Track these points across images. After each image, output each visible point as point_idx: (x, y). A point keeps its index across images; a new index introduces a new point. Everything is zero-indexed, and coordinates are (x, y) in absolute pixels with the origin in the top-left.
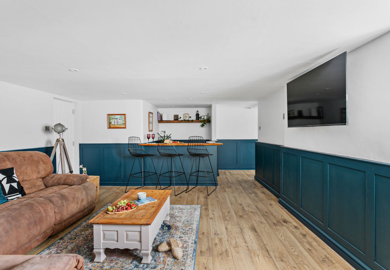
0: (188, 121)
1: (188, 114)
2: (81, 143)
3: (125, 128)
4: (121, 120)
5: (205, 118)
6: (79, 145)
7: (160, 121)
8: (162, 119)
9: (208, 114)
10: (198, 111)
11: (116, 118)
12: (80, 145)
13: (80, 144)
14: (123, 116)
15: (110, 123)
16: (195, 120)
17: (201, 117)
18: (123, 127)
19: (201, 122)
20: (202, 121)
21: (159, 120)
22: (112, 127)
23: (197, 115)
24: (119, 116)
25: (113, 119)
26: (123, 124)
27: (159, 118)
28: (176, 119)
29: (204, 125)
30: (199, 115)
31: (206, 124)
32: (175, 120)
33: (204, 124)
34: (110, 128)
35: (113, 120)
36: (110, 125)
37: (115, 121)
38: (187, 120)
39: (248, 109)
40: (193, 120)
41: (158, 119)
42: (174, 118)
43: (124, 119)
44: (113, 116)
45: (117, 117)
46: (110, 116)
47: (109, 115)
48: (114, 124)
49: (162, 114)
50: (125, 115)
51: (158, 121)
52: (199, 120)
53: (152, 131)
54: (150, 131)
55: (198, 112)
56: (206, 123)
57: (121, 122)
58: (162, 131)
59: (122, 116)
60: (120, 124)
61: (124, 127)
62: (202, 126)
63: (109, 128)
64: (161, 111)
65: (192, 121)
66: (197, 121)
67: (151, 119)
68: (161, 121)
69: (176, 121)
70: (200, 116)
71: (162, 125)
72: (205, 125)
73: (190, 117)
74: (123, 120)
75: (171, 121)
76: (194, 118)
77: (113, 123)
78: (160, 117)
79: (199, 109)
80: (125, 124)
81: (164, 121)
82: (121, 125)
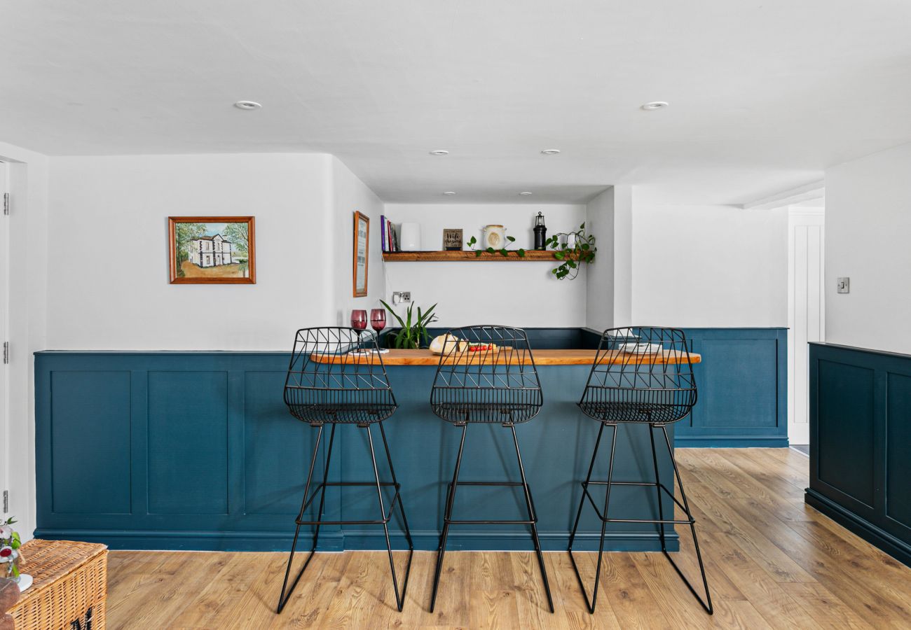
0: (504, 255)
1: (501, 226)
2: (44, 347)
3: (250, 281)
4: (234, 247)
5: (572, 242)
6: (34, 357)
7: (390, 252)
8: (397, 245)
9: (582, 227)
10: (540, 216)
11: (207, 234)
12: (39, 356)
13: (37, 355)
14: (241, 228)
15: (179, 259)
16: (528, 251)
17: (555, 238)
18: (240, 275)
19: (554, 257)
20: (558, 255)
21: (387, 249)
22: (188, 275)
23: (539, 230)
24: (221, 228)
25: (194, 239)
26: (241, 262)
27: (387, 242)
28: (453, 246)
29: (567, 272)
30: (545, 230)
31: (574, 266)
32: (449, 249)
33: (568, 267)
34: (179, 278)
35: (196, 244)
36: (179, 264)
37: (204, 250)
38: (497, 251)
39: (736, 210)
40: (521, 250)
41: (383, 245)
42: (446, 242)
43: (243, 242)
44: (194, 227)
45: (211, 229)
46: (182, 226)
47: (175, 220)
48: (197, 260)
49: (400, 227)
50: (249, 220)
51: (384, 252)
52: (544, 249)
53: (364, 293)
54: (357, 294)
55: (540, 220)
56: (577, 263)
57: (231, 252)
58: (395, 293)
59: (236, 225)
60: (227, 261)
61: (247, 276)
62: (559, 276)
63: (176, 281)
64: (393, 212)
65: (520, 255)
66: (539, 253)
67: (362, 241)
68: (393, 252)
69: (454, 254)
70: (548, 235)
71: (396, 269)
72: (572, 271)
73: (512, 239)
74: (240, 247)
75: (433, 255)
76: (524, 241)
77: (194, 257)
78: (391, 235)
79: (545, 208)
80: (251, 262)
81: (407, 255)
82: (233, 268)
